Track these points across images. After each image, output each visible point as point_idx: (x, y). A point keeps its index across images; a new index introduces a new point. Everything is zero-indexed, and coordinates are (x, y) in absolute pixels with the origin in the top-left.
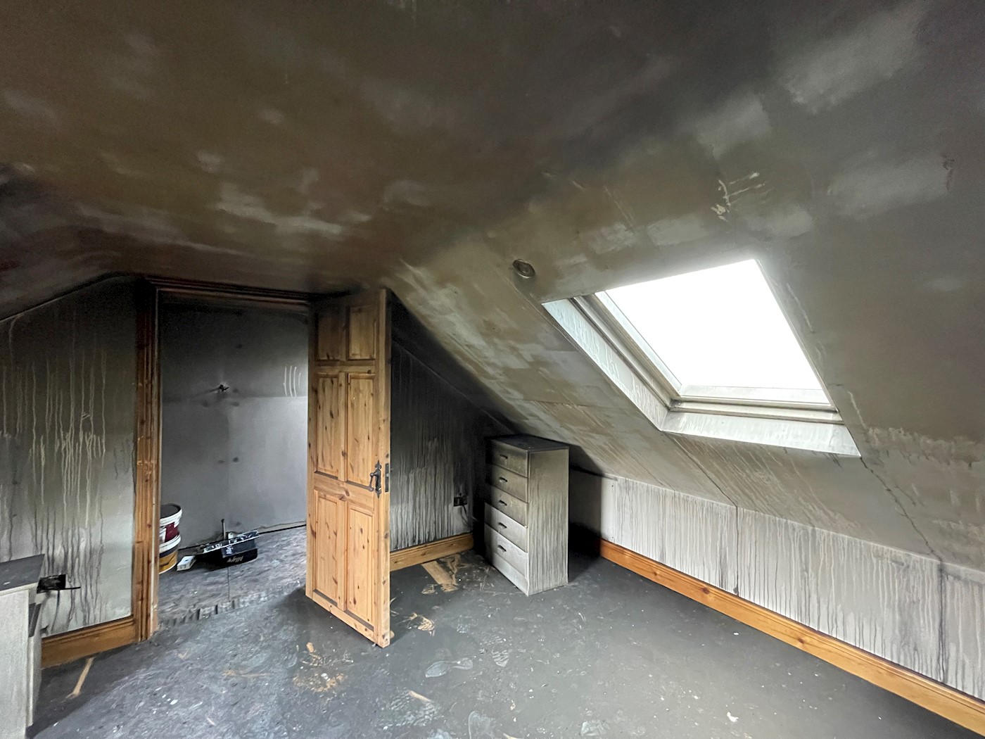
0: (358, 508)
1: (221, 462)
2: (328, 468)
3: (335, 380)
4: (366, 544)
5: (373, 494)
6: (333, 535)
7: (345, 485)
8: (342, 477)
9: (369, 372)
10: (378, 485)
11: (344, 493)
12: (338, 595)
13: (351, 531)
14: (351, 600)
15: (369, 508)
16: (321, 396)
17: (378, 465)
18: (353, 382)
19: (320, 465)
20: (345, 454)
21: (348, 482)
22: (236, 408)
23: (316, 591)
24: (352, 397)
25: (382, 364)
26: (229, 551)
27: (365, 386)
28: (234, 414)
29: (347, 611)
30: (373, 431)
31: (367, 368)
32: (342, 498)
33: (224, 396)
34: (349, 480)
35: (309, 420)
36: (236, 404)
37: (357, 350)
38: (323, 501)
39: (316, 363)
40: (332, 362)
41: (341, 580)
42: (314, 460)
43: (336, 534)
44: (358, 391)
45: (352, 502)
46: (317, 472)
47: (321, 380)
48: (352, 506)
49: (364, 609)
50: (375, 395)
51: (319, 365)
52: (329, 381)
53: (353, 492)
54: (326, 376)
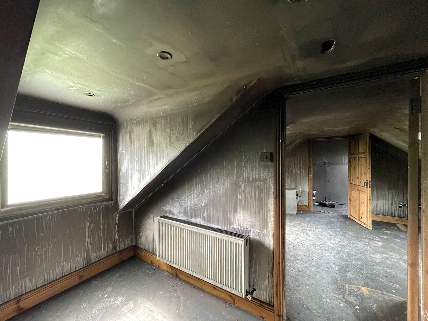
0: (362, 192)
1: (325, 182)
2: (354, 182)
3: (355, 158)
4: (364, 202)
5: (366, 188)
6: (355, 200)
7: (358, 186)
8: (357, 185)
9: (364, 156)
10: (367, 186)
11: (358, 189)
12: (357, 216)
13: (360, 199)
14: (360, 217)
15: (365, 192)
16: (352, 163)
17: (367, 181)
18: (360, 159)
19: (352, 182)
20: (358, 178)
21: (359, 186)
22: (329, 168)
23: (351, 215)
24: (360, 163)
25: (368, 154)
26: (327, 204)
27: (363, 160)
28: (329, 169)
29: (359, 220)
30: (366, 171)
31: (363, 155)
32: (357, 190)
33: (325, 164)
34: (360, 185)
35: (349, 169)
36: (329, 167)
37: (361, 150)
38: (352, 191)
39: (350, 154)
40: (354, 154)
41: (357, 212)
42: (350, 180)
43: (356, 200)
44: (362, 161)
45: (361, 191)
46: (351, 183)
47: (351, 159)
48: (361, 192)
49: (364, 220)
50: (366, 162)
51: (351, 155)
52: (354, 158)
53: (360, 188)
54: (353, 157)
